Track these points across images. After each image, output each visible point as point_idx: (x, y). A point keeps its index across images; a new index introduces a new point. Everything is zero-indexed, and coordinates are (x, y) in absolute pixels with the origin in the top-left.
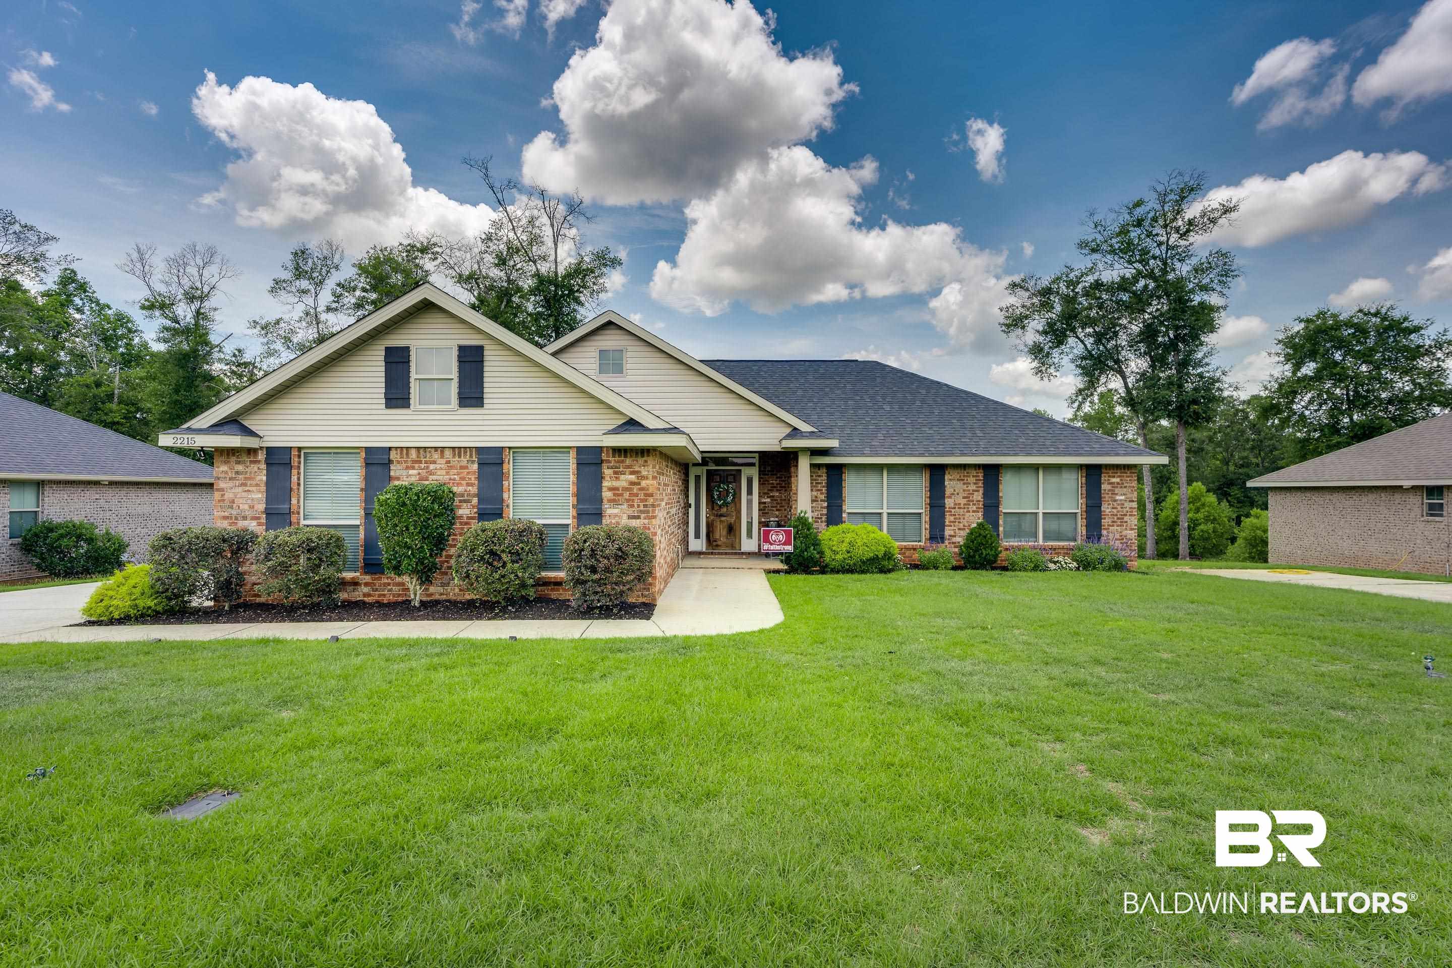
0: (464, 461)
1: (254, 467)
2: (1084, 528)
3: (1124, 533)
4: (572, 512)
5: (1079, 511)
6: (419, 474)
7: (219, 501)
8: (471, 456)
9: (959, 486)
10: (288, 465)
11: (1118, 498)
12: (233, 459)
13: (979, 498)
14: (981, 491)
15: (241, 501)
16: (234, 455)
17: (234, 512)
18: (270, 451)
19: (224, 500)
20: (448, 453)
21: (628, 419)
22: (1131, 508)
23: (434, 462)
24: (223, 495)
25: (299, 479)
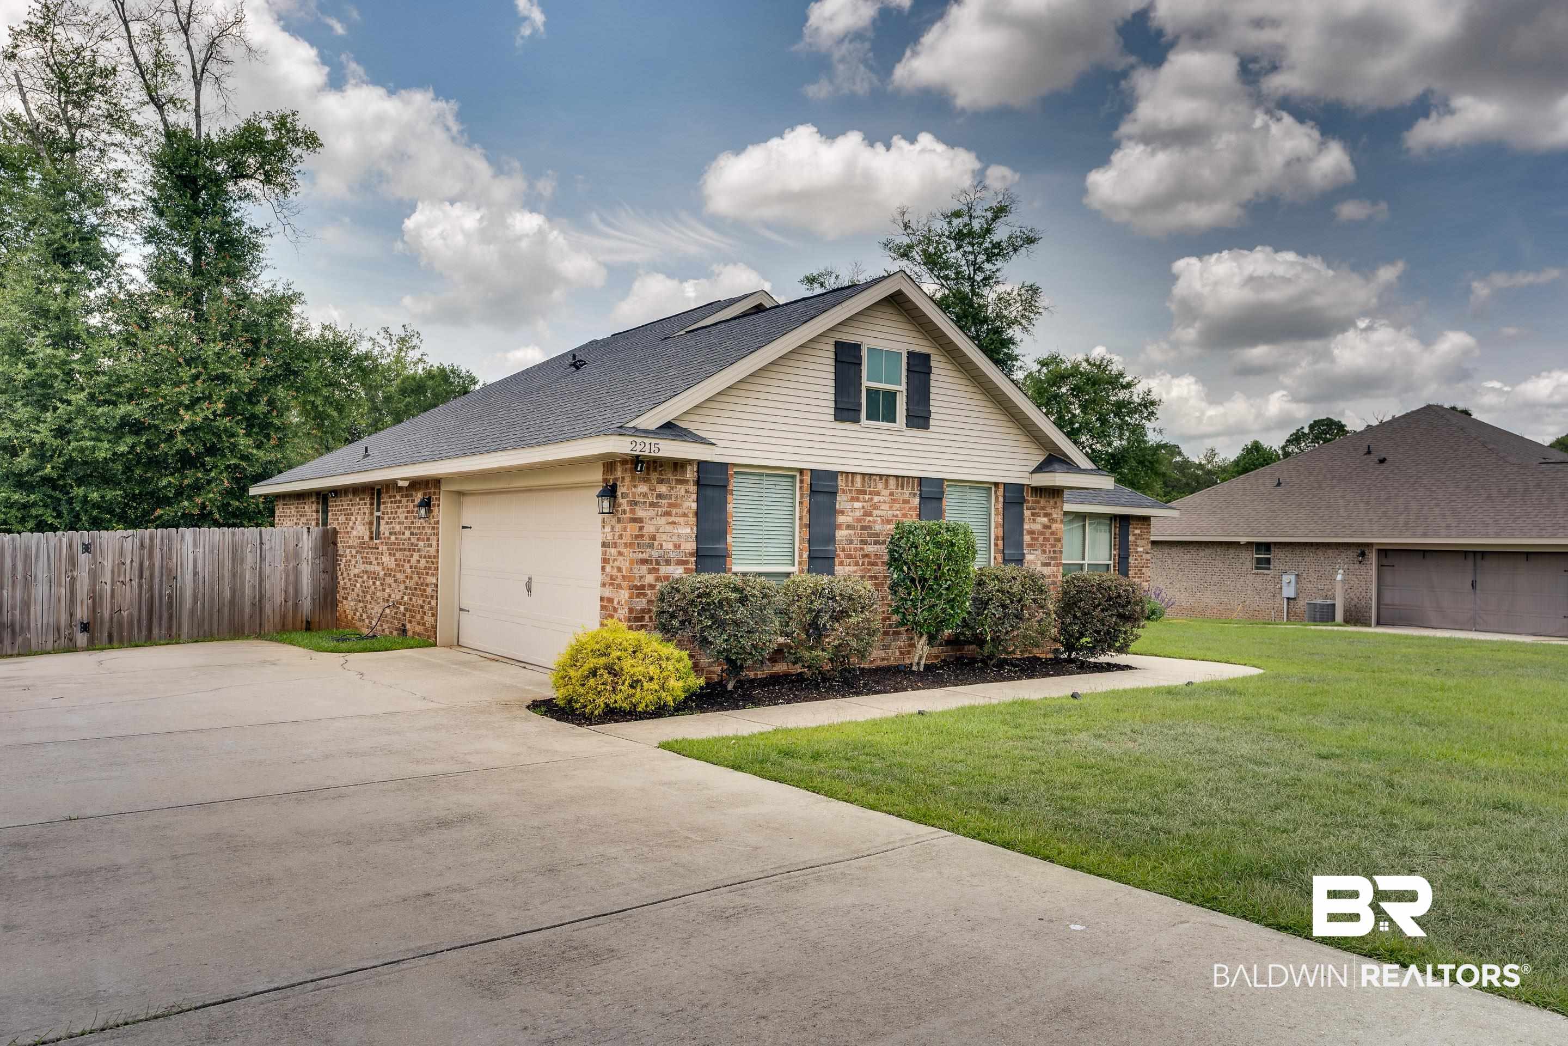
0: (907, 492)
1: (681, 489)
4: (993, 558)
5: (1111, 562)
6: (863, 507)
7: (637, 537)
8: (913, 488)
10: (724, 488)
12: (654, 476)
15: (664, 537)
16: (655, 470)
17: (655, 553)
18: (701, 466)
19: (642, 536)
20: (892, 482)
21: (1047, 454)
23: (878, 494)
24: (641, 528)
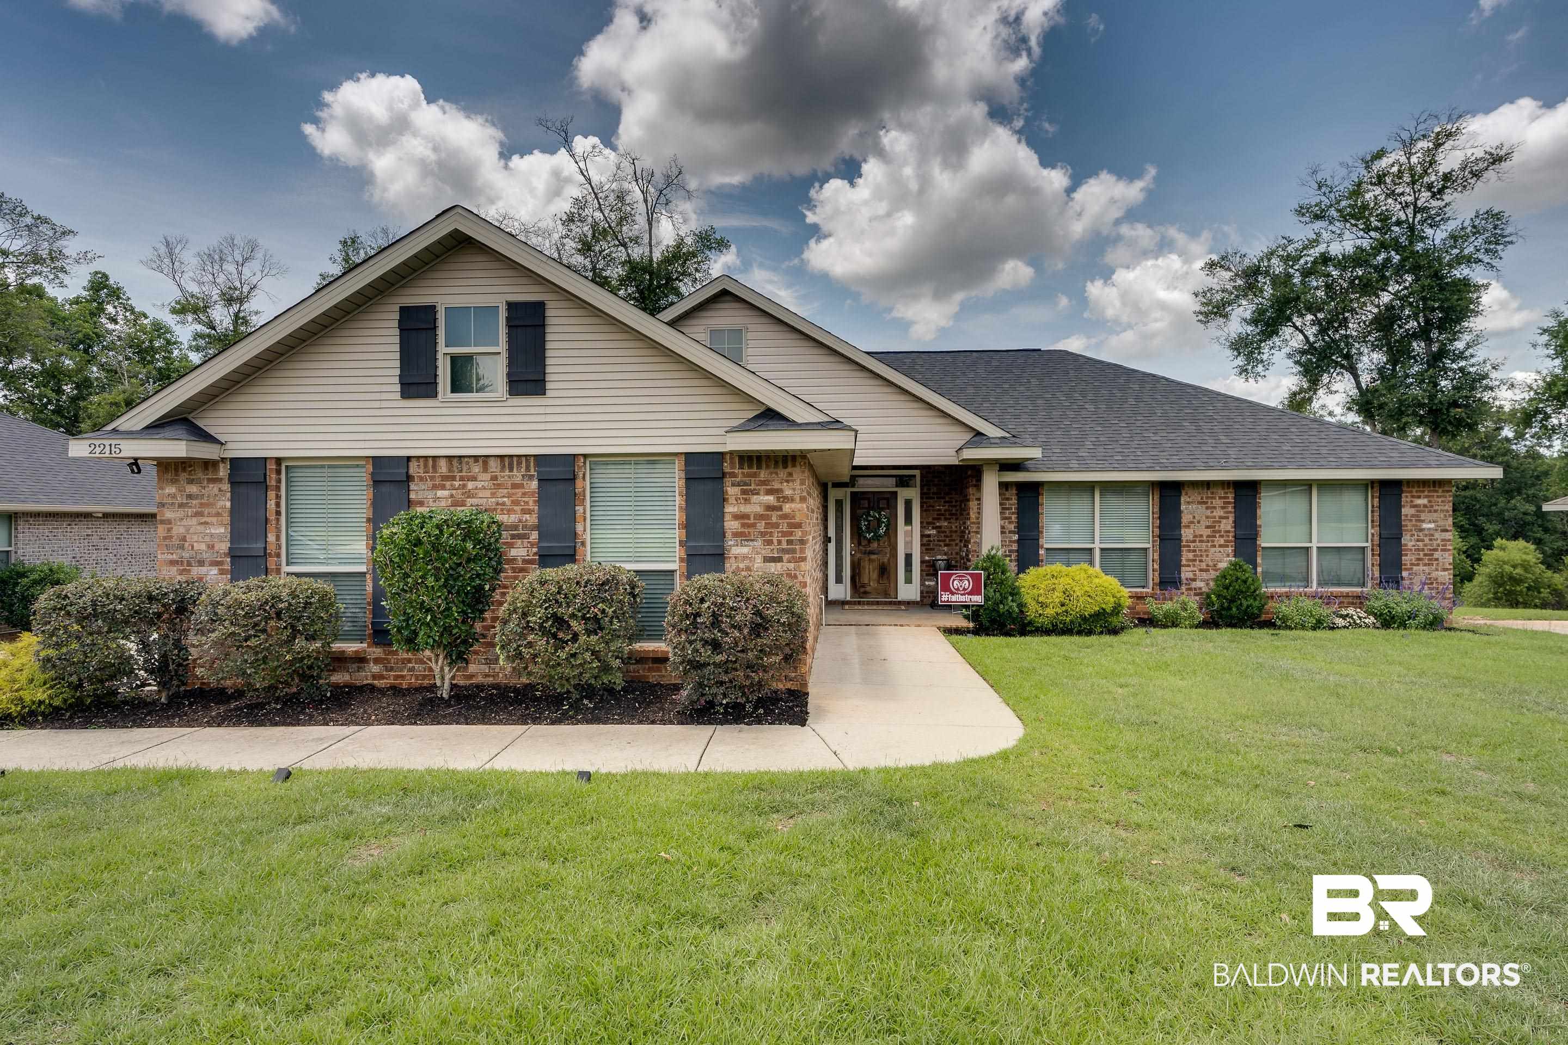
0: (517, 475)
1: (213, 489)
2: (1376, 569)
3: (1434, 574)
4: (679, 552)
5: (1369, 544)
6: (452, 496)
7: (165, 538)
8: (528, 469)
9: (1200, 511)
10: (263, 484)
11: (1425, 526)
12: (183, 476)
13: (1229, 528)
14: (1231, 519)
15: (195, 538)
16: (184, 470)
17: (186, 555)
18: (236, 463)
19: (171, 537)
20: (494, 465)
21: (763, 409)
22: (1443, 540)
23: (474, 479)
24: (169, 530)
25: (278, 505)
